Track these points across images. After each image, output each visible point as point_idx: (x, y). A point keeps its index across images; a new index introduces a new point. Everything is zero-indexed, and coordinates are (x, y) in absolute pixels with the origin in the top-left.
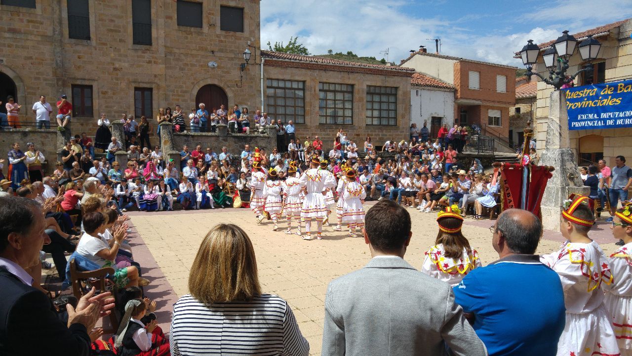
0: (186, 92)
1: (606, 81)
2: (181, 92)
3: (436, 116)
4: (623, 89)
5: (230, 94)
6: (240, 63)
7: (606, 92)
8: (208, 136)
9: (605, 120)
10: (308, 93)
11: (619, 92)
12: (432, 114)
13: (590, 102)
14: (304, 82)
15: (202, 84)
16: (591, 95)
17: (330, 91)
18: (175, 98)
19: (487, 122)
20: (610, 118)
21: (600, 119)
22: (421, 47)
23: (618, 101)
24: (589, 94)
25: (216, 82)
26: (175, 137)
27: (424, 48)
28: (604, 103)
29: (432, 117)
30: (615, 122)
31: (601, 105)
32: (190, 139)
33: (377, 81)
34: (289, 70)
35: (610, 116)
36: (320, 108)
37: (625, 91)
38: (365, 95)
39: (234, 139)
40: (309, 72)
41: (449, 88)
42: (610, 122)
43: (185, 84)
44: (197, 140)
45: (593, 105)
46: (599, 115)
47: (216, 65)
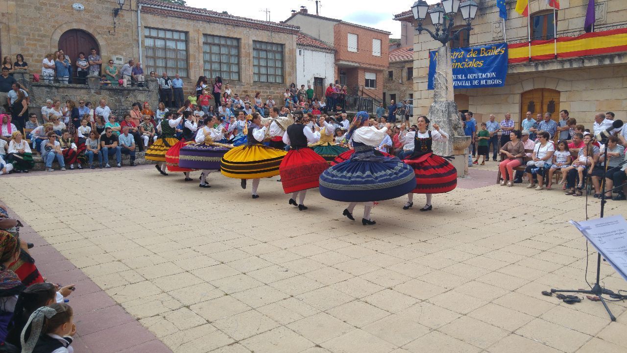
0: (44, 36)
1: (470, 45)
2: (39, 35)
3: (319, 76)
4: (485, 52)
5: (101, 42)
6: (113, 7)
7: (471, 55)
8: (76, 88)
9: (471, 80)
10: (191, 45)
11: (481, 55)
12: (314, 74)
13: (459, 63)
14: (186, 33)
15: (66, 28)
16: (459, 57)
17: (214, 44)
18: (32, 42)
19: (364, 84)
20: (475, 79)
21: (467, 80)
22: (302, 7)
23: (481, 64)
24: (458, 56)
25: (83, 27)
26: (34, 88)
27: (305, 8)
28: (470, 65)
29: (315, 78)
30: (479, 82)
31: (467, 67)
32: (54, 90)
33: (264, 36)
34: (170, 19)
35: (475, 77)
36: (205, 62)
37: (486, 55)
38: (251, 50)
39: (108, 92)
40: (191, 23)
41: (330, 50)
42: (476, 83)
43: (44, 27)
44: (63, 92)
45: (461, 67)
46: (466, 76)
47: (82, 7)
